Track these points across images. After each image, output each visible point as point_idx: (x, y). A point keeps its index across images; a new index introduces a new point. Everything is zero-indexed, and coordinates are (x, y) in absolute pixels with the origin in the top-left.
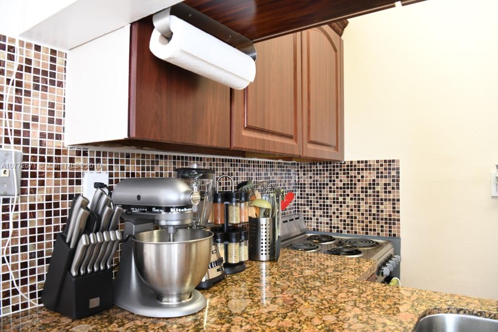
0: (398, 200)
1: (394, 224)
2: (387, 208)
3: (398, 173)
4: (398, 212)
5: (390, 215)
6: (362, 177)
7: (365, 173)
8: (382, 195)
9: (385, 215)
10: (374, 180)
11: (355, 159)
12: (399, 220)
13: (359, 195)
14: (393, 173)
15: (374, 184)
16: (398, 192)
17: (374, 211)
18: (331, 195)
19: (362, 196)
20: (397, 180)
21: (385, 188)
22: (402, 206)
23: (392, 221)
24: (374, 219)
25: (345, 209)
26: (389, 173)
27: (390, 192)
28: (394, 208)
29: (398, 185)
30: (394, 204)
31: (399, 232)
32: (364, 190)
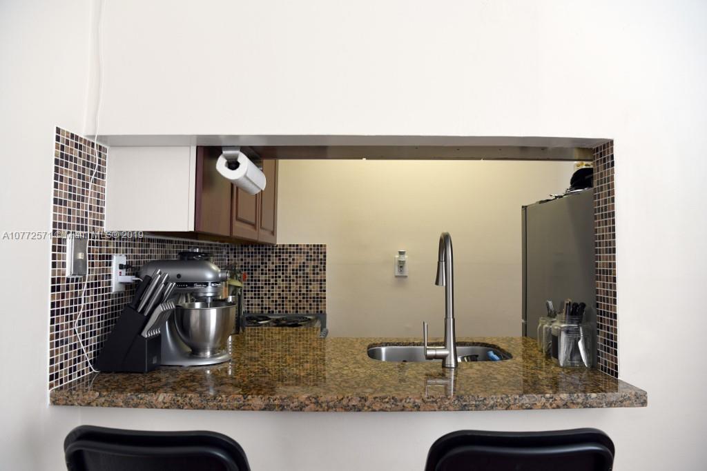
0: (325, 280)
1: (321, 301)
2: (314, 287)
3: (325, 256)
4: (325, 291)
5: (317, 294)
6: (293, 260)
7: (295, 256)
8: (311, 276)
9: (313, 294)
10: (304, 263)
11: (287, 243)
12: (325, 298)
13: (290, 277)
14: (321, 257)
15: (304, 266)
16: (325, 274)
17: (304, 291)
18: (263, 277)
19: (293, 277)
20: (323, 262)
21: (314, 270)
22: (328, 285)
23: (320, 299)
24: (304, 298)
25: (276, 291)
26: (318, 256)
27: (318, 274)
28: (321, 287)
29: (324, 267)
30: (321, 284)
31: (325, 308)
32: (295, 272)
